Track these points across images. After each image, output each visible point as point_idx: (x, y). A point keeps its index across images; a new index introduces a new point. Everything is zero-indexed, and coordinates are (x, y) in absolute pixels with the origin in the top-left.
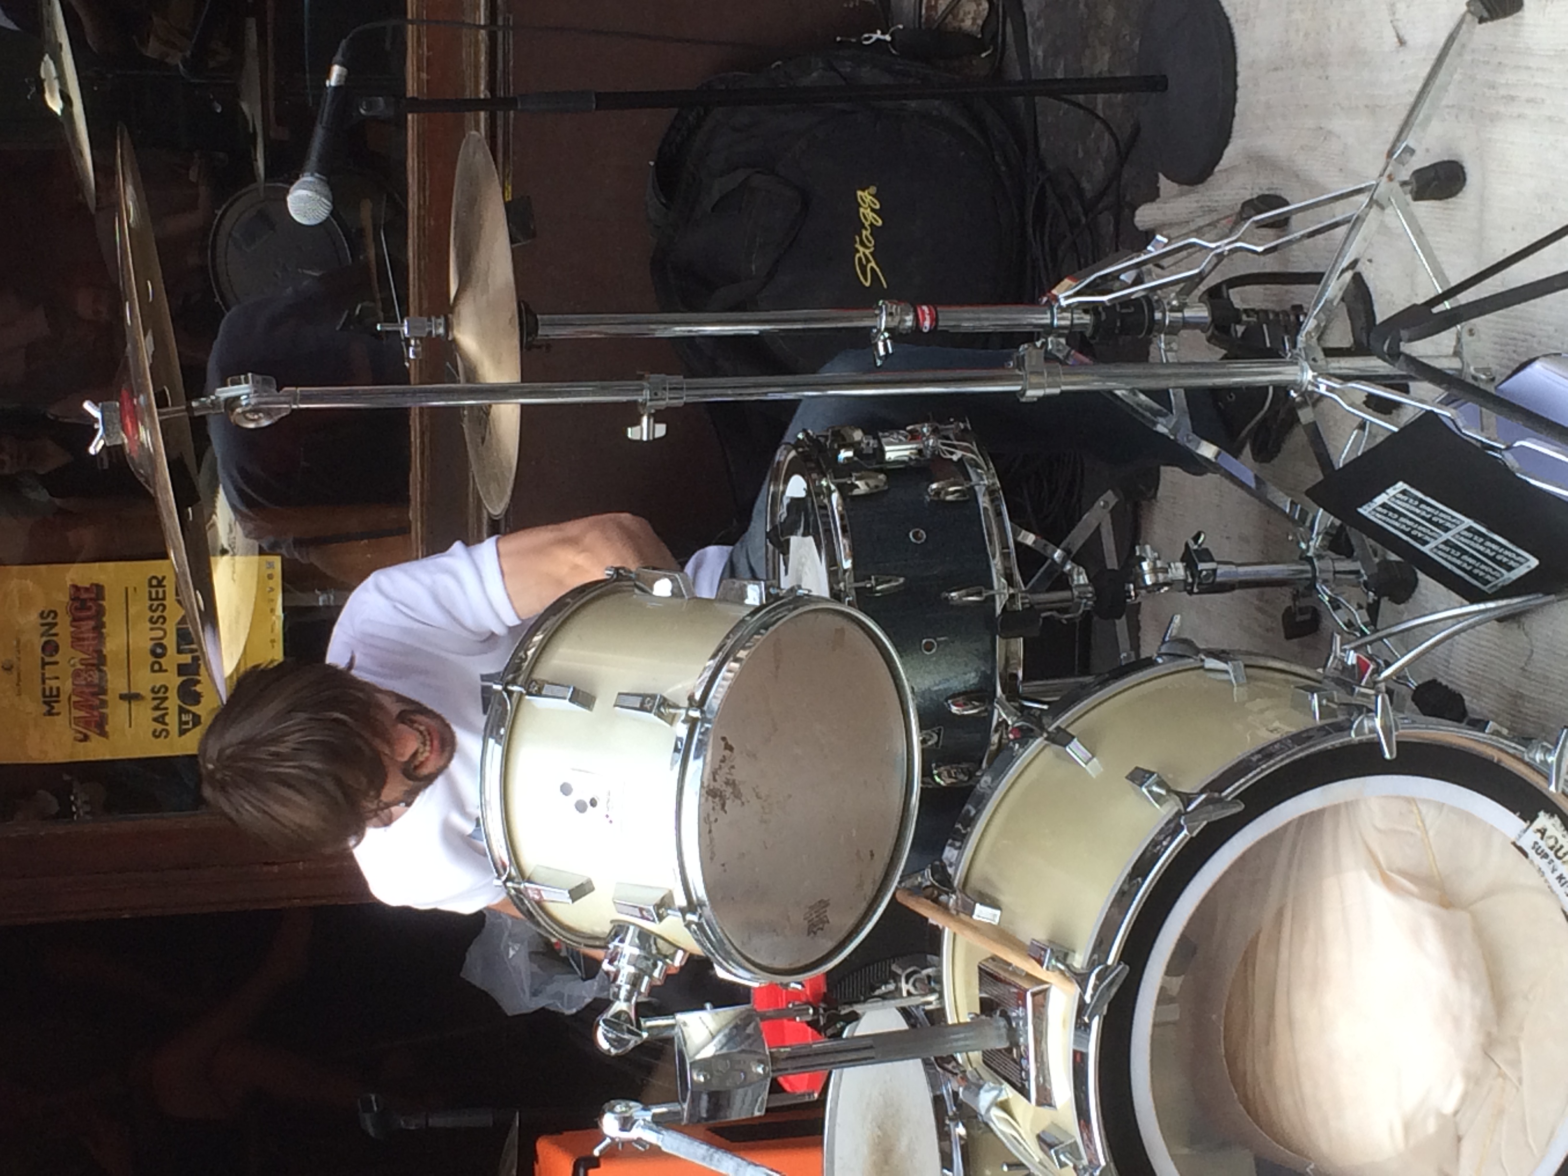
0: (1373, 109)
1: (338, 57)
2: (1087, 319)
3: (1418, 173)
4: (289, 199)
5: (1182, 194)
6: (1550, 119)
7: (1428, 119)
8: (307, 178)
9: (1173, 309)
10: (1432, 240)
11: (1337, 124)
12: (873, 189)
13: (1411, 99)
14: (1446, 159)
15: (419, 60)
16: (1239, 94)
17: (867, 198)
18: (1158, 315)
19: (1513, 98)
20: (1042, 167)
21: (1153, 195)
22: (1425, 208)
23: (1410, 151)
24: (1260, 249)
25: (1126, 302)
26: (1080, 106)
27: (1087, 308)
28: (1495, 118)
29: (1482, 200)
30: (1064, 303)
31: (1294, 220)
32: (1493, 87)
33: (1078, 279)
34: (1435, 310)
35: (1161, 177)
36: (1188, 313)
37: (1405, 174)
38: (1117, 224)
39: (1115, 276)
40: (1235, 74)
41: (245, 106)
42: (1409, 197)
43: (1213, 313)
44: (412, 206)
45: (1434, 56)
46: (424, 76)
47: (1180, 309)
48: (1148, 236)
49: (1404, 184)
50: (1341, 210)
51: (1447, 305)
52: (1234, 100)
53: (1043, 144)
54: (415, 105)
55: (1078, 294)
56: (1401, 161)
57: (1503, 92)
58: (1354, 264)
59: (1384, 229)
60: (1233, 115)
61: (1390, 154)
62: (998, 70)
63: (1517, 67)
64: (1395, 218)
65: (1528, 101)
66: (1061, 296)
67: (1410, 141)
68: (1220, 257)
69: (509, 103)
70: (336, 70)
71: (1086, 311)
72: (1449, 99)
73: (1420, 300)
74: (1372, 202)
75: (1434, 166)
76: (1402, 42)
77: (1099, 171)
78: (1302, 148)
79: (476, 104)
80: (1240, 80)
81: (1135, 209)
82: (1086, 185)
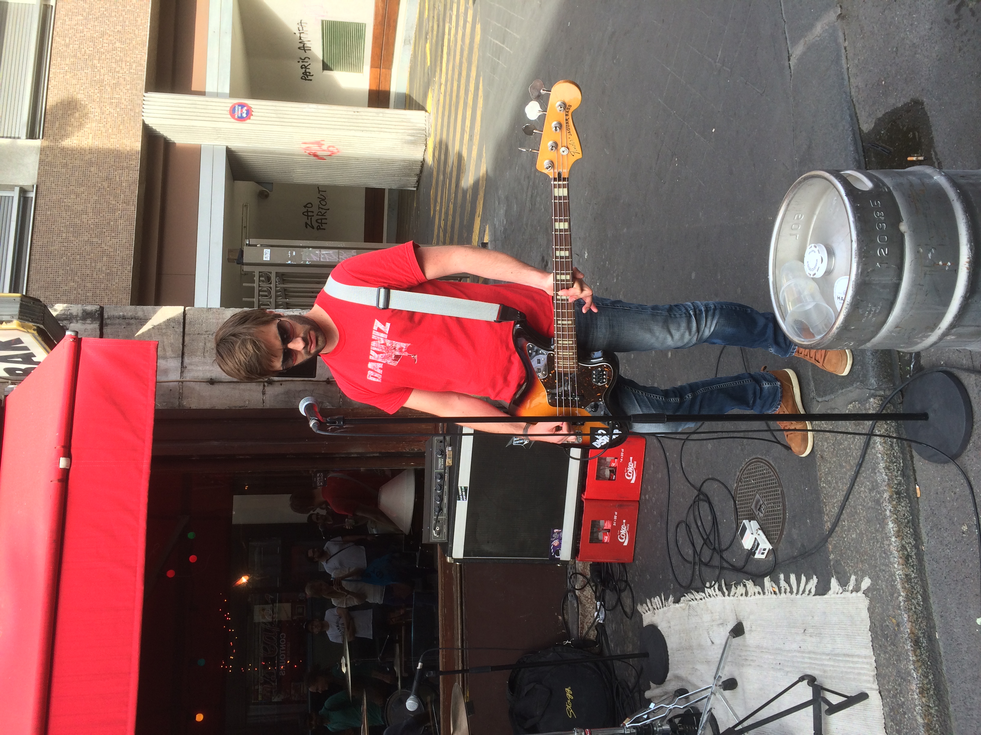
0: (708, 662)
1: (420, 660)
2: (635, 731)
3: (723, 682)
4: (407, 703)
5: (657, 688)
6: (758, 666)
7: (724, 667)
8: (412, 697)
9: (659, 727)
10: (730, 702)
11: (698, 667)
12: (570, 688)
13: (719, 659)
14: (731, 677)
15: (443, 655)
16: (669, 657)
17: (568, 690)
18: (655, 729)
19: (747, 659)
20: (616, 679)
21: (649, 688)
22: (727, 693)
23: (720, 677)
24: (682, 707)
25: (645, 725)
26: (626, 663)
27: (634, 727)
28: (743, 665)
29: (743, 690)
30: (627, 726)
31: (691, 697)
32: (740, 656)
33: (631, 718)
34: (736, 729)
35: (651, 682)
36: (664, 727)
37: (720, 683)
38: (640, 696)
39: (641, 717)
40: (668, 652)
41: (395, 669)
42: (722, 690)
43: (671, 727)
44: (441, 699)
45: (723, 647)
46: (444, 660)
47: (661, 726)
48: (649, 701)
49: (720, 686)
50: (704, 694)
51: (740, 727)
52: (668, 659)
53: (616, 672)
54: (442, 673)
55: (631, 723)
56: (718, 680)
57: (744, 658)
58: (710, 710)
59: (717, 699)
60: (669, 664)
61: (715, 678)
62: (601, 650)
63: (746, 651)
64: (718, 696)
65: (752, 660)
66: (626, 724)
67: (720, 674)
68: (671, 710)
69: (467, 671)
70: (420, 664)
71: (634, 728)
72: (729, 659)
73: (731, 726)
74: (712, 693)
75: (728, 680)
76: (713, 643)
77: (633, 680)
78: (689, 674)
79: (458, 672)
80: (669, 653)
81: (645, 692)
82: (630, 684)
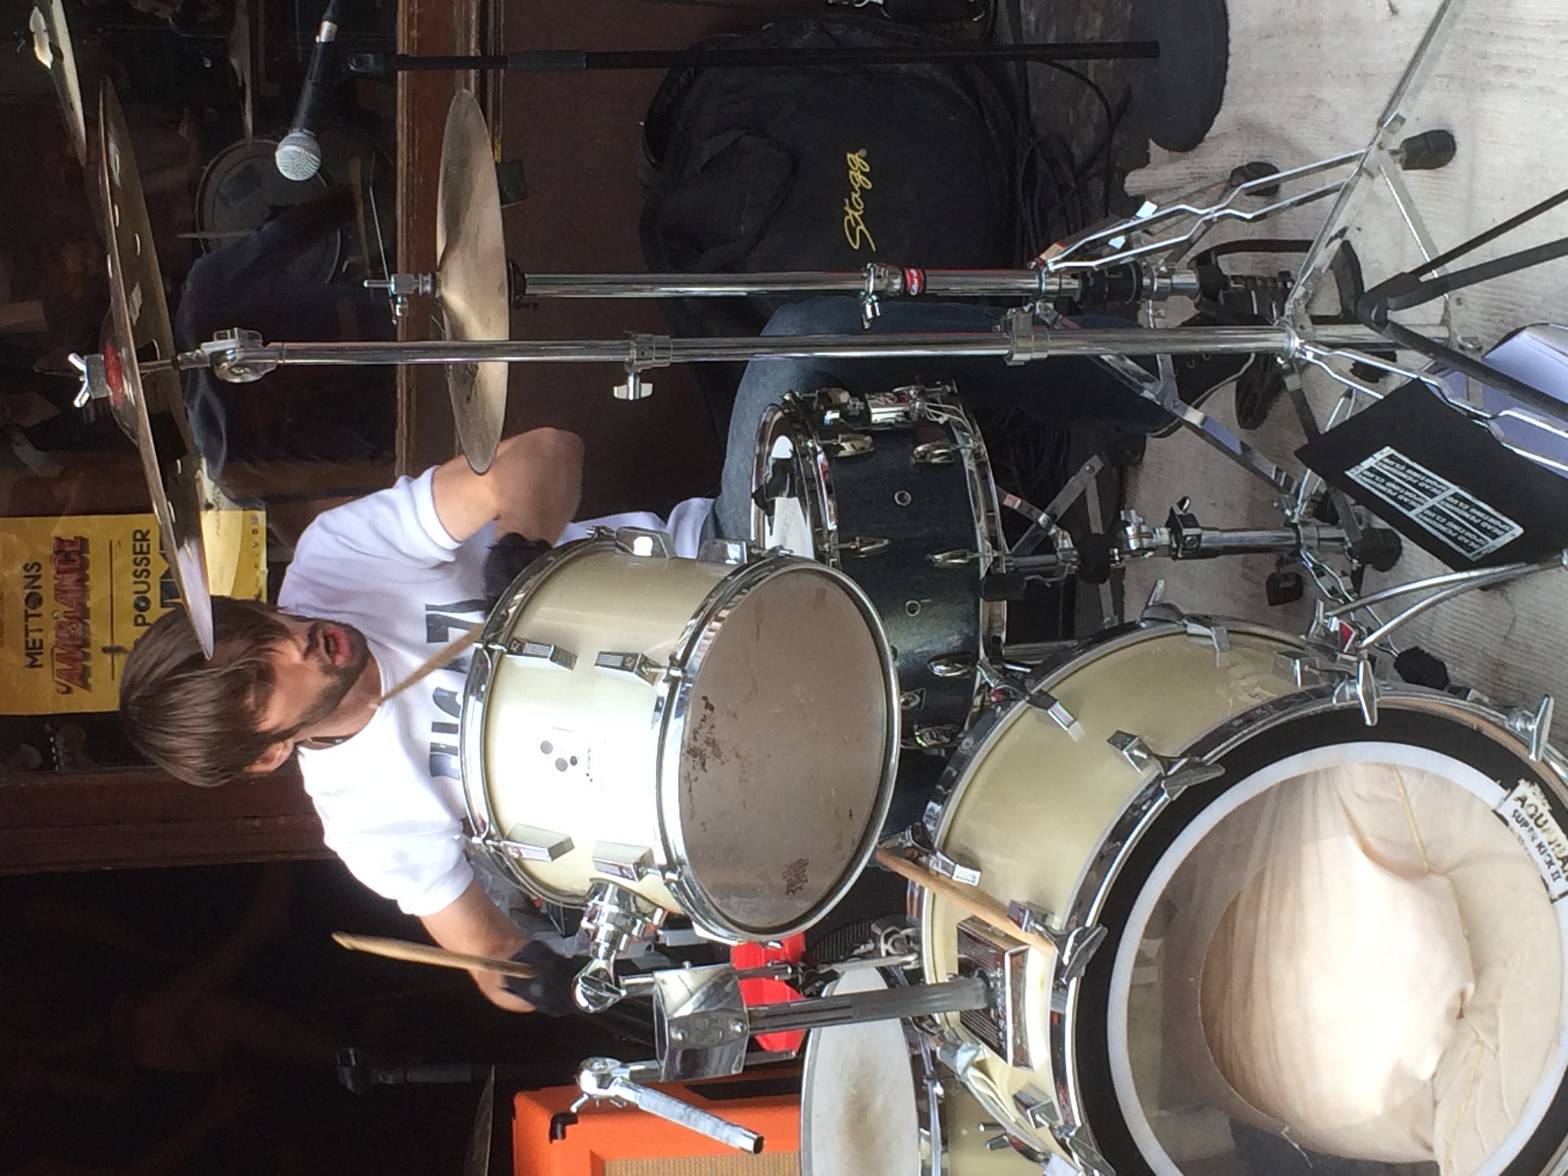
0: (1365, 77)
1: (329, 13)
2: (1075, 284)
3: (1408, 142)
4: (278, 154)
5: (1171, 161)
6: (1540, 89)
7: (1419, 88)
8: (296, 134)
9: (1162, 276)
10: (1420, 209)
11: (1329, 93)
12: (863, 152)
13: (1402, 68)
14: (1436, 128)
15: (410, 17)
16: (1231, 61)
17: (857, 161)
18: (1146, 281)
19: (1503, 68)
20: (1032, 132)
21: (1143, 161)
22: (1415, 178)
23: (1400, 120)
24: (1249, 216)
25: (1114, 267)
26: (1069, 70)
27: (1074, 273)
28: (1485, 88)
29: (1472, 170)
30: (1052, 268)
31: (1283, 187)
32: (1484, 56)
33: (1066, 244)
34: (1423, 279)
35: (1152, 143)
36: (1176, 280)
37: (1395, 143)
38: (1107, 186)
39: (1105, 241)
40: (1227, 41)
41: (234, 62)
42: (1399, 167)
43: (1200, 278)
44: (401, 163)
45: (1426, 26)
46: (414, 33)
47: (1168, 275)
48: (1138, 202)
49: (1394, 153)
50: (1331, 178)
51: (1435, 274)
52: (1226, 67)
53: (1034, 109)
54: (406, 62)
55: (1066, 259)
56: (1391, 130)
57: (1494, 62)
58: (1342, 232)
59: (1373, 198)
60: (1224, 82)
61: (1380, 123)
62: (990, 34)
63: (1509, 38)
64: (1384, 186)
65: (1520, 71)
66: (1050, 262)
67: (1401, 110)
68: (1209, 223)
69: (499, 61)
70: (326, 26)
71: (1074, 277)
72: (1442, 66)
73: (1408, 269)
74: (1361, 170)
75: (1424, 135)
76: (1394, 11)
77: (1090, 135)
78: (1292, 116)
79: (467, 62)
80: (1232, 48)
81: (1125, 174)
82: (1077, 151)
